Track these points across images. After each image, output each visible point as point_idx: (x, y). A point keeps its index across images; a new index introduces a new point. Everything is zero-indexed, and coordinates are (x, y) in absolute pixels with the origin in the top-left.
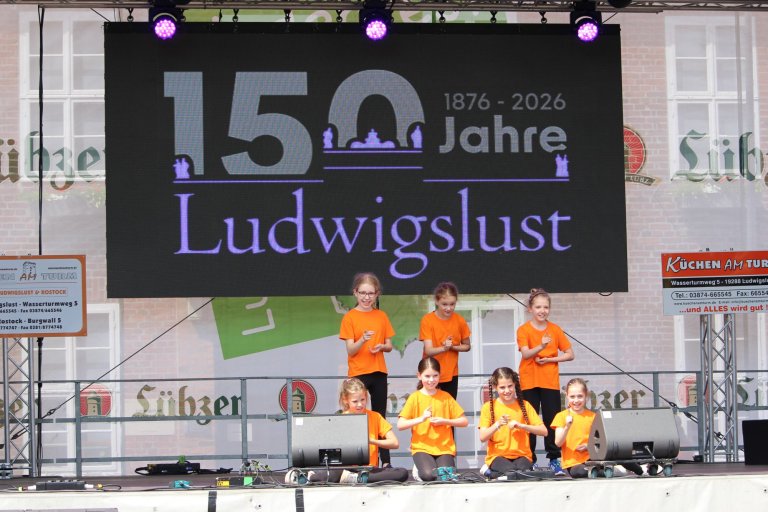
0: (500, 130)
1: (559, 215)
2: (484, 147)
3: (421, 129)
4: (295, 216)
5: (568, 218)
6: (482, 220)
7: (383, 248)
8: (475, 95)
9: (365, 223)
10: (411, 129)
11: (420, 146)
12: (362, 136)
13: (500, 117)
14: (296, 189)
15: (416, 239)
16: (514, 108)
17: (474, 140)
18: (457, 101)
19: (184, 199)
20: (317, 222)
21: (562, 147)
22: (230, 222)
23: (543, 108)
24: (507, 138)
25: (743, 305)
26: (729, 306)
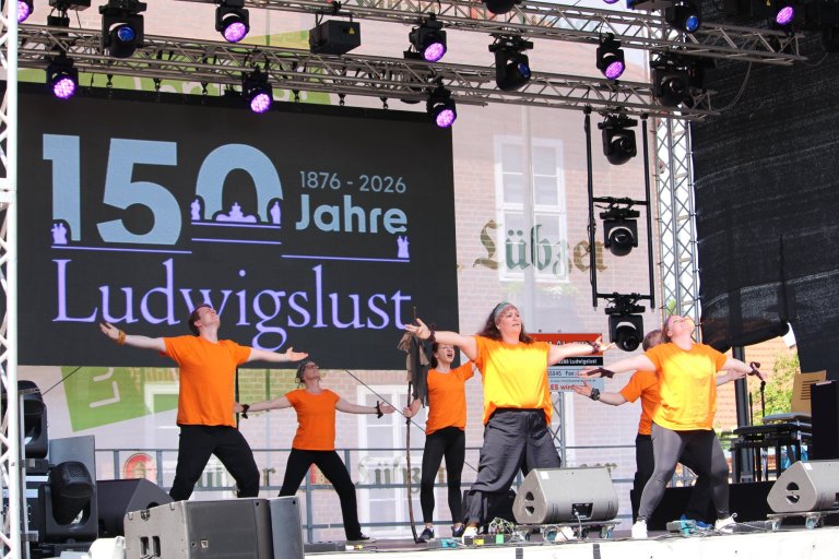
0: (349, 210)
1: (401, 295)
2: (335, 226)
3: (280, 205)
4: (165, 286)
5: (408, 298)
6: (334, 297)
7: (247, 321)
8: (327, 174)
9: (230, 295)
10: (271, 205)
11: (279, 222)
12: (226, 210)
13: (349, 197)
14: (167, 259)
15: (276, 314)
16: (362, 189)
17: (327, 218)
18: (311, 179)
19: (62, 264)
20: (186, 292)
21: (403, 229)
22: (105, 290)
23: (387, 190)
24: (355, 218)
25: (571, 384)
26: (560, 384)
